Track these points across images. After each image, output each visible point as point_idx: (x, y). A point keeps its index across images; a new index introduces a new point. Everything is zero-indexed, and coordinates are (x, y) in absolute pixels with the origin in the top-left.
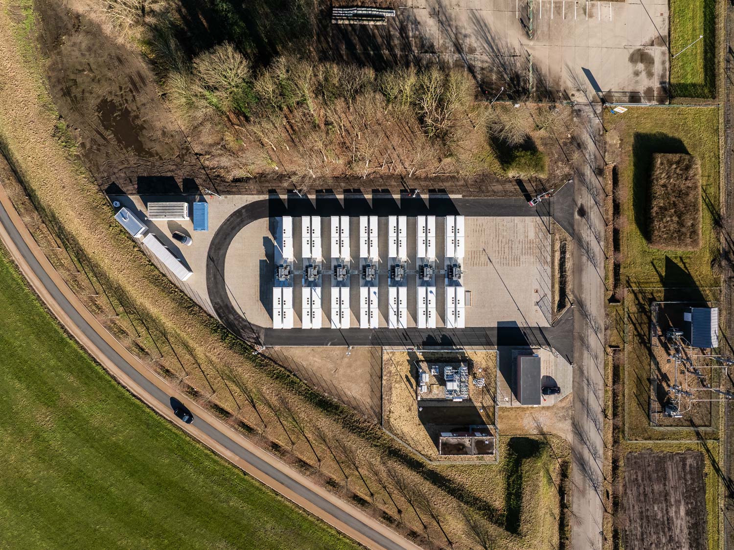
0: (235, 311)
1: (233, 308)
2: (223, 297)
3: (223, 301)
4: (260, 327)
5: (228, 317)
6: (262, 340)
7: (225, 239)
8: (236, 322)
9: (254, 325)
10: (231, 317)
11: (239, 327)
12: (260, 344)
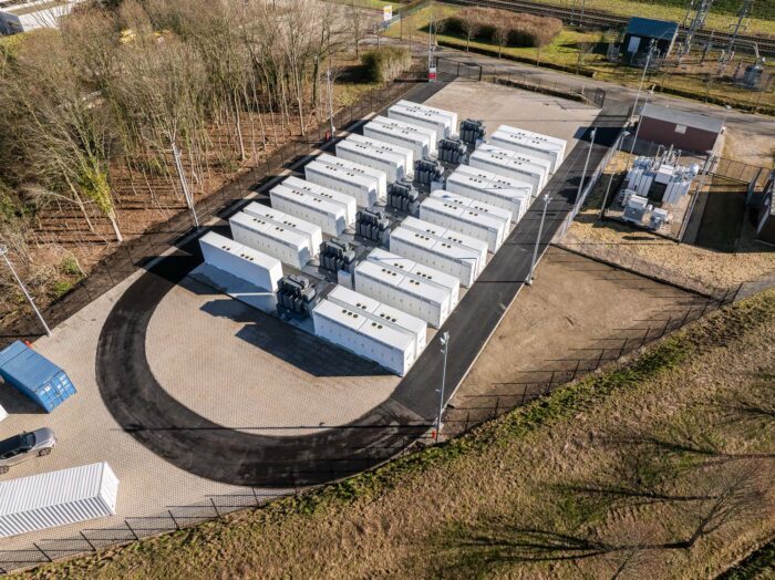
0: (300, 439)
1: (286, 439)
2: (241, 445)
3: (250, 453)
4: (380, 406)
5: (302, 464)
6: (417, 419)
7: (129, 369)
8: (330, 452)
9: (367, 416)
10: (307, 455)
11: (347, 453)
12: (424, 428)
